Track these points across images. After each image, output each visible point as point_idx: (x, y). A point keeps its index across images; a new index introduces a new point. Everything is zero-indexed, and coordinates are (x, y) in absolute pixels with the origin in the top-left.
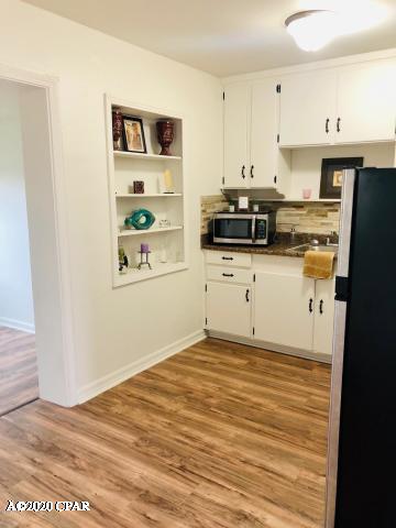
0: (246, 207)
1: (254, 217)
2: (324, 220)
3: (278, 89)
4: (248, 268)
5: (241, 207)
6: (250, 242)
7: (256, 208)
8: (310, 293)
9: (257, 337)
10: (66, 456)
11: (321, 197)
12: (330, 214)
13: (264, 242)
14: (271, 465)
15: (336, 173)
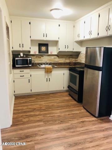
0: (23, 56)
1: (28, 59)
2: (40, 59)
3: (30, 23)
4: (29, 73)
5: (21, 56)
6: (27, 66)
7: (25, 56)
8: (47, 77)
9: (32, 92)
10: (35, 135)
11: (39, 53)
12: (42, 57)
13: (30, 65)
14: (73, 113)
15: (42, 47)
